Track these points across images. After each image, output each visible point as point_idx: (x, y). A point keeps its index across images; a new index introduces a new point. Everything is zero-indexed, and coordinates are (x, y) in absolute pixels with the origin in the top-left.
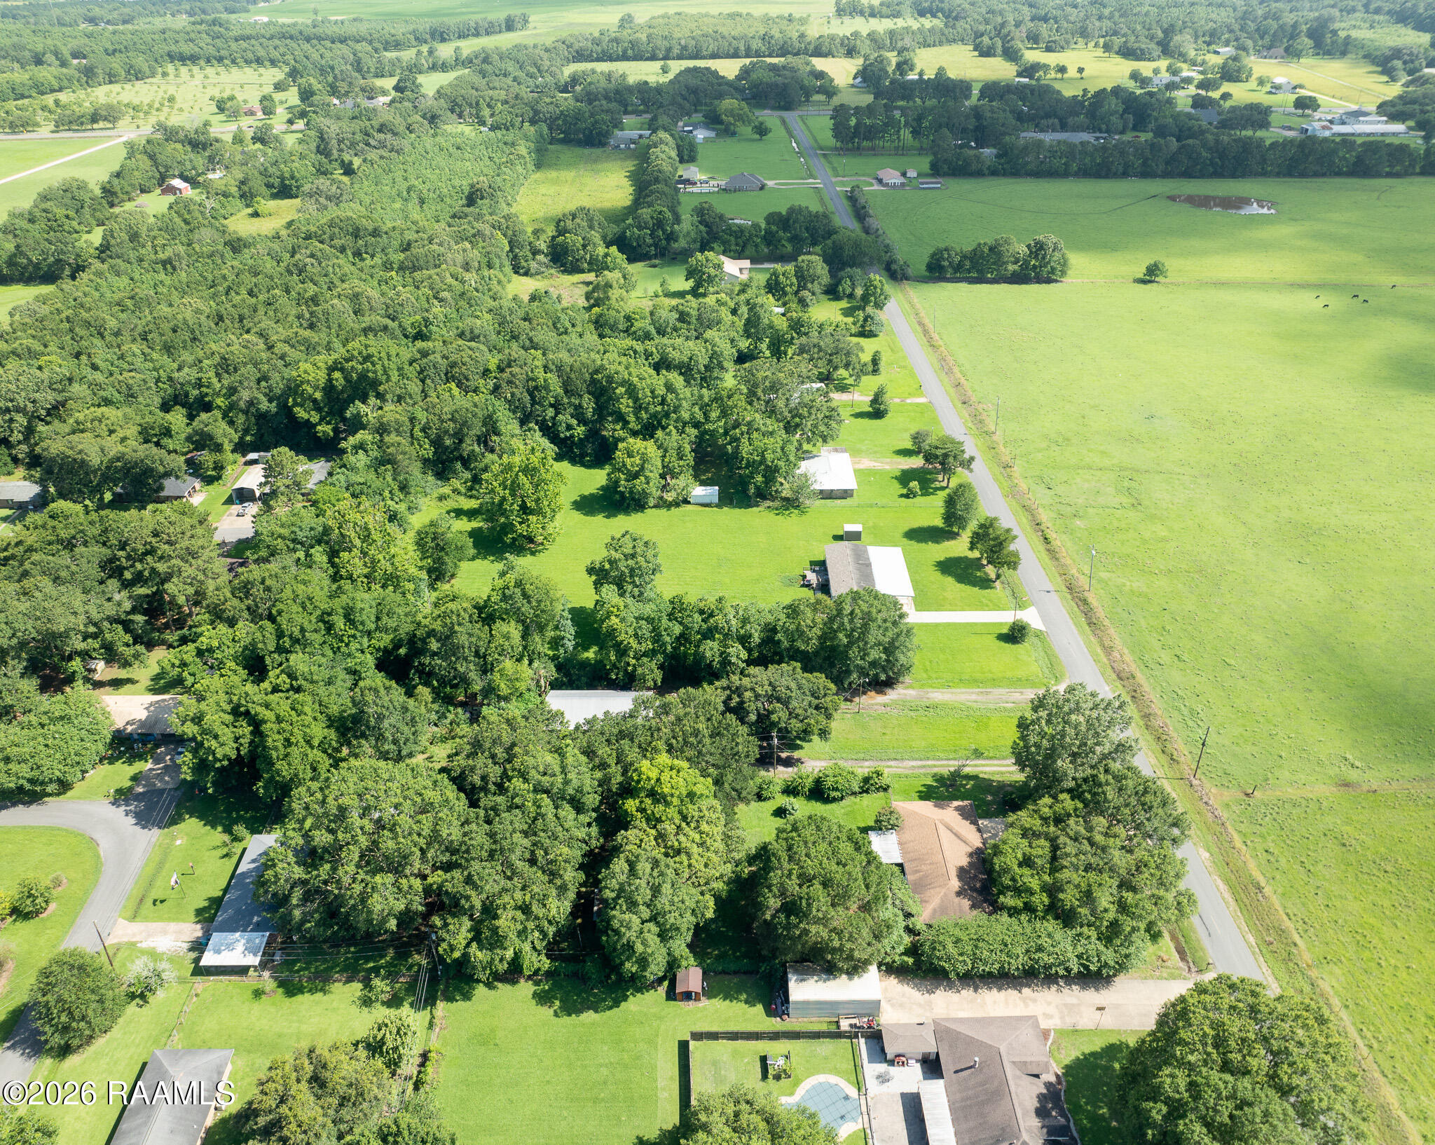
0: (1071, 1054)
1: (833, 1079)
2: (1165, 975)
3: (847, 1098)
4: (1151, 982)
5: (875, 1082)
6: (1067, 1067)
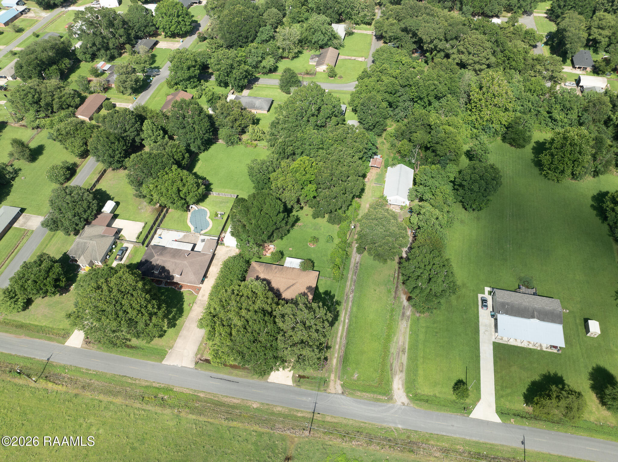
0: (186, 297)
1: (209, 228)
2: (201, 347)
3: (202, 230)
4: (201, 339)
5: (203, 239)
6: (182, 293)
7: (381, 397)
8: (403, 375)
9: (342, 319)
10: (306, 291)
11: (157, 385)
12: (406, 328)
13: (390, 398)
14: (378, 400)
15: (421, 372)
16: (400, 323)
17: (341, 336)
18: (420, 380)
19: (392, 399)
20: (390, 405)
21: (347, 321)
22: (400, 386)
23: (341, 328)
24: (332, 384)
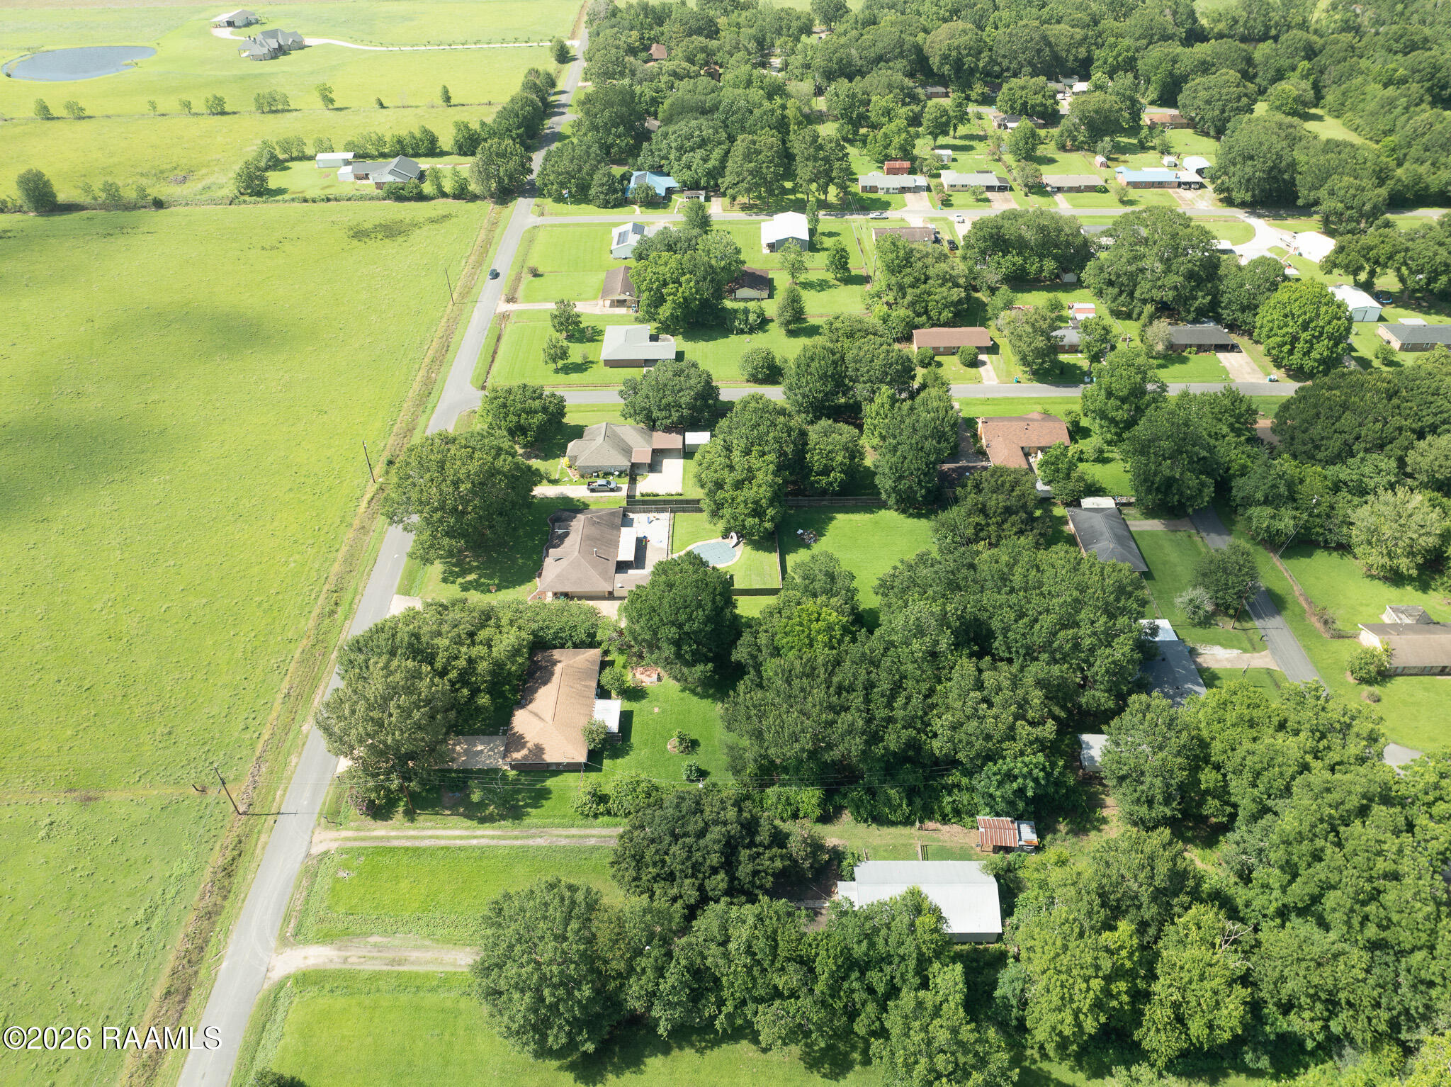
7: (292, 925)
8: (337, 965)
9: (479, 833)
10: (529, 745)
11: (356, 601)
12: (454, 965)
13: (284, 942)
14: (287, 920)
15: (340, 1002)
16: (468, 949)
17: (437, 837)
18: (324, 1002)
19: (285, 945)
20: (273, 943)
21: (475, 842)
22: (311, 962)
23: (457, 833)
24: (333, 834)
